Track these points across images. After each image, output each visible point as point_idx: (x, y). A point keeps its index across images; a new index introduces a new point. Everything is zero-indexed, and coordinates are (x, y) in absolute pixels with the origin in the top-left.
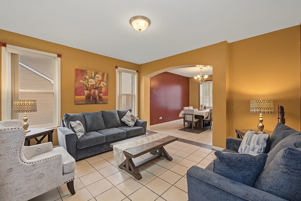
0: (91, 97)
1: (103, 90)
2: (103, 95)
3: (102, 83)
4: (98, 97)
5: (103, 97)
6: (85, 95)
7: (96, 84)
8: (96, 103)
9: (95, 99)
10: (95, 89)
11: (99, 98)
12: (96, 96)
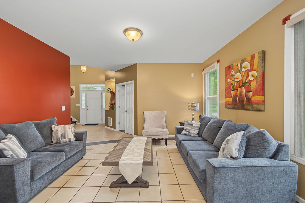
0: (238, 100)
1: (254, 85)
2: (253, 95)
3: (251, 73)
4: (245, 99)
5: (254, 98)
6: (231, 97)
7: (243, 78)
8: (243, 108)
9: (242, 102)
10: (242, 87)
11: (247, 101)
12: (243, 97)
